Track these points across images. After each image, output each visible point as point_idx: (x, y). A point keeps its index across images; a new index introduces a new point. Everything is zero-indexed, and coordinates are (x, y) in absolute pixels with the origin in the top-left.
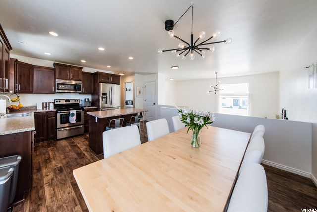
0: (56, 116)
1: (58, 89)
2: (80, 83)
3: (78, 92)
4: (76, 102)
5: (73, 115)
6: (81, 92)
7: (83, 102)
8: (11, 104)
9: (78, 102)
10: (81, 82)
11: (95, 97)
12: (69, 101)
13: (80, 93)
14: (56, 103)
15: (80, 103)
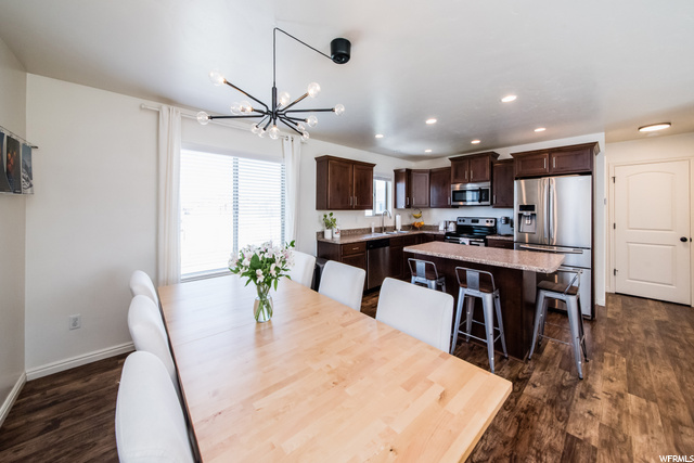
1: (454, 201)
3: (483, 203)
8: (413, 221)
9: (493, 225)
10: (488, 184)
12: (477, 222)
14: (459, 223)
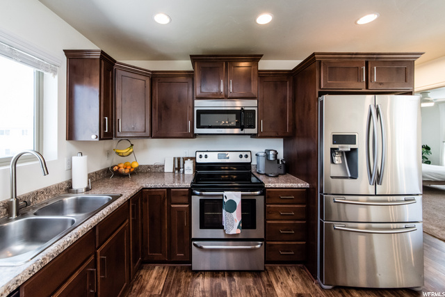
0: (190, 203)
1: (199, 127)
2: (251, 104)
3: (247, 131)
4: (244, 160)
5: (232, 207)
6: (254, 131)
7: (262, 161)
9: (248, 160)
10: (254, 103)
11: (300, 145)
13: (253, 136)
14: (199, 160)
15: (254, 163)
